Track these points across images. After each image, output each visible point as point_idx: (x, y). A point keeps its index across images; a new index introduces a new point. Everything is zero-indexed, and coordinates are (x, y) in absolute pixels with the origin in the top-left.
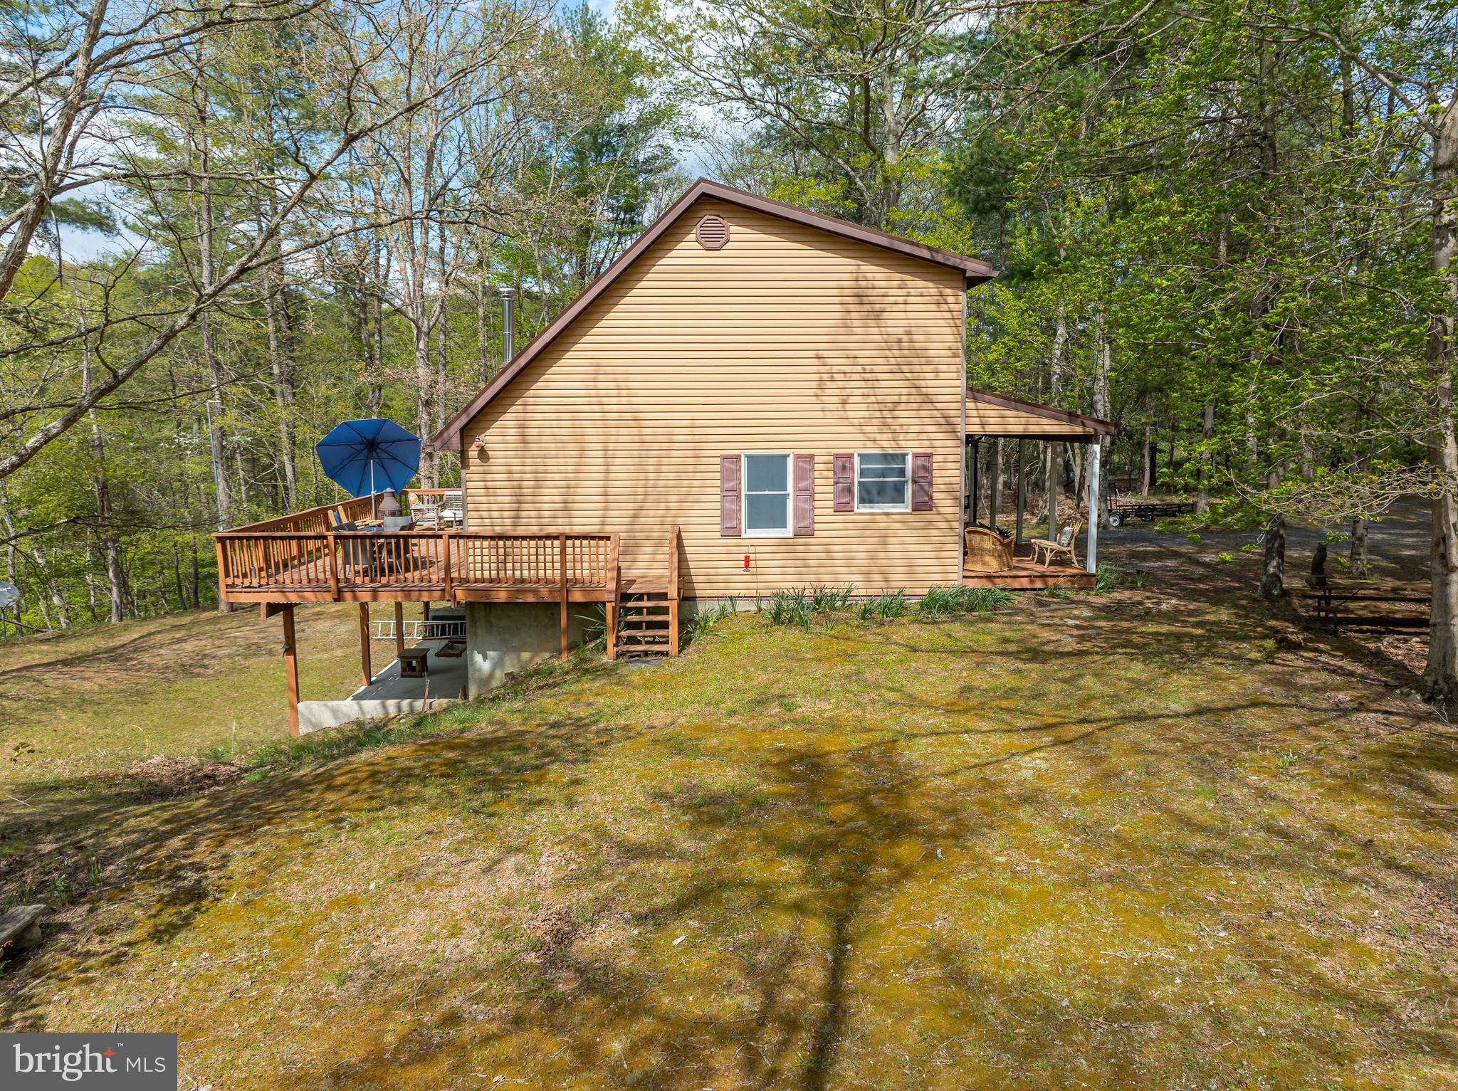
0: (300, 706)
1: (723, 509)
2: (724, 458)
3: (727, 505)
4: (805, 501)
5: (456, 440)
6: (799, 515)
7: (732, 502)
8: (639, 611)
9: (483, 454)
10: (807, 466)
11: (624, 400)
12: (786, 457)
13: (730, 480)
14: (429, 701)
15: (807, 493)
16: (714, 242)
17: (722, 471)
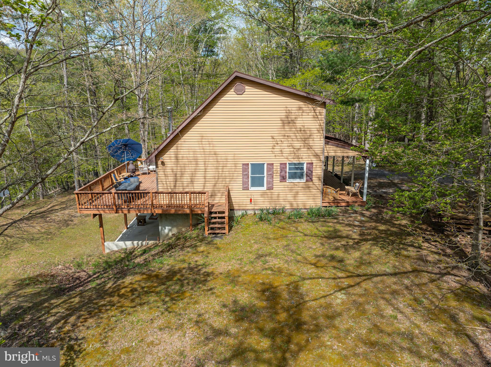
0: (105, 244)
1: (243, 181)
2: (243, 164)
3: (244, 180)
4: (270, 178)
5: (154, 159)
6: (268, 183)
7: (246, 179)
8: (215, 218)
9: (163, 163)
10: (271, 167)
11: (211, 148)
12: (264, 164)
13: (245, 171)
14: (147, 242)
15: (271, 176)
16: (240, 92)
17: (243, 169)
